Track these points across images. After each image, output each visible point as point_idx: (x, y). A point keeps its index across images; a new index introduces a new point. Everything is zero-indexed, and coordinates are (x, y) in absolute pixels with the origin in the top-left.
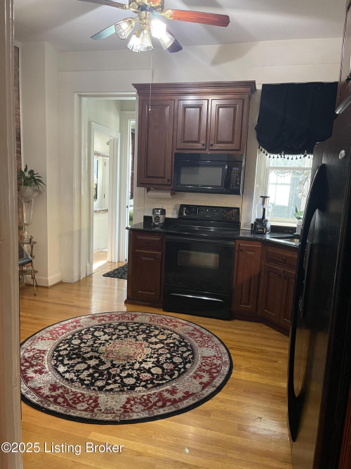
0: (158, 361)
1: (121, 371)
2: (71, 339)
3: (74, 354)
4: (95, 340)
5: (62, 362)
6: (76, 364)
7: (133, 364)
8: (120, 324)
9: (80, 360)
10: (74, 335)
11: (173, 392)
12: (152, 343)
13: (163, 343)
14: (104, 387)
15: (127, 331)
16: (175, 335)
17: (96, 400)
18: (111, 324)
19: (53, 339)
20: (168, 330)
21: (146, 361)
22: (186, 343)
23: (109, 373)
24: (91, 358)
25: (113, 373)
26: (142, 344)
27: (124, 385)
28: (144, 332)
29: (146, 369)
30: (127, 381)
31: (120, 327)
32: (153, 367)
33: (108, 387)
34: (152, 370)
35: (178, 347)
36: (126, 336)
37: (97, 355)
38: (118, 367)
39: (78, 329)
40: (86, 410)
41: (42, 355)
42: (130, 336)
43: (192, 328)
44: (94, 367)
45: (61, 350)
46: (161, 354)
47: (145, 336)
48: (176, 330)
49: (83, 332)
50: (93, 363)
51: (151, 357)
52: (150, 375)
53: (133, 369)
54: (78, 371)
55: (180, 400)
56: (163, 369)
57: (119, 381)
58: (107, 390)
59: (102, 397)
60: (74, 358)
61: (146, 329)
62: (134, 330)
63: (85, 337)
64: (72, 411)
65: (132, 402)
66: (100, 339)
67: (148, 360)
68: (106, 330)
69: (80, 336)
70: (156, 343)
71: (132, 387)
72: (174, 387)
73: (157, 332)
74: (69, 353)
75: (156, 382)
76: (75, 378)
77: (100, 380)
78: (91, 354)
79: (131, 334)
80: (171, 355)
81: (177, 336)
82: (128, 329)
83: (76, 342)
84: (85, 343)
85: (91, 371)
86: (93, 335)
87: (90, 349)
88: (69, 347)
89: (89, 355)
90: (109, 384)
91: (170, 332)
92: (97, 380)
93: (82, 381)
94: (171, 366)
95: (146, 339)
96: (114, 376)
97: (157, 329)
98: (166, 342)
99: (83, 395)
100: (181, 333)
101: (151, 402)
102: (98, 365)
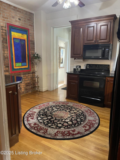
0: (71, 120)
1: (58, 121)
2: (45, 109)
3: (44, 114)
4: (52, 110)
5: (40, 116)
6: (44, 117)
7: (63, 120)
8: (62, 106)
9: (45, 116)
10: (46, 108)
11: (74, 131)
12: (71, 113)
13: (75, 114)
14: (51, 126)
15: (64, 108)
16: (80, 111)
17: (47, 130)
18: (59, 105)
19: (39, 109)
20: (78, 109)
21: (67, 119)
22: (84, 114)
23: (54, 122)
24: (49, 116)
25: (55, 122)
26: (67, 113)
27: (57, 126)
28: (69, 109)
29: (66, 122)
30: (59, 125)
31: (62, 107)
32: (69, 121)
33: (52, 126)
34: (68, 122)
35: (80, 115)
36: (63, 110)
37: (51, 115)
38: (57, 120)
39: (48, 106)
40: (42, 133)
41: (35, 113)
42: (64, 110)
43: (87, 109)
44: (49, 119)
45: (41, 112)
46: (73, 117)
47: (69, 110)
48: (81, 109)
49: (49, 107)
50: (49, 118)
51: (69, 118)
52: (67, 124)
53: (62, 121)
54: (44, 120)
55: (76, 134)
56: (72, 122)
57: (56, 125)
58: (51, 127)
59: (49, 129)
60: (44, 116)
61: (71, 108)
62: (66, 108)
63: (49, 109)
64: (38, 132)
65: (58, 133)
66: (54, 110)
67: (68, 119)
68: (57, 107)
69: (48, 108)
70: (73, 113)
71: (60, 127)
72: (75, 129)
73: (74, 109)
74: (43, 113)
75: (69, 127)
76: (42, 122)
77: (50, 123)
78: (50, 114)
79: (65, 109)
80: (77, 118)
81: (81, 112)
82: (64, 107)
83: (46, 110)
84: (49, 111)
85: (48, 120)
86: (52, 108)
87: (50, 113)
88: (43, 111)
89: (49, 115)
90: (52, 125)
91: (79, 110)
92: (49, 123)
93: (44, 123)
94: (76, 122)
95: (69, 112)
96: (55, 123)
97: (74, 108)
98: (76, 113)
99: (43, 128)
100: (83, 110)
101: (65, 133)
102: (51, 119)
